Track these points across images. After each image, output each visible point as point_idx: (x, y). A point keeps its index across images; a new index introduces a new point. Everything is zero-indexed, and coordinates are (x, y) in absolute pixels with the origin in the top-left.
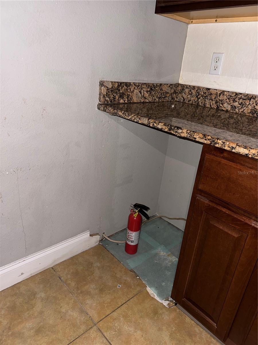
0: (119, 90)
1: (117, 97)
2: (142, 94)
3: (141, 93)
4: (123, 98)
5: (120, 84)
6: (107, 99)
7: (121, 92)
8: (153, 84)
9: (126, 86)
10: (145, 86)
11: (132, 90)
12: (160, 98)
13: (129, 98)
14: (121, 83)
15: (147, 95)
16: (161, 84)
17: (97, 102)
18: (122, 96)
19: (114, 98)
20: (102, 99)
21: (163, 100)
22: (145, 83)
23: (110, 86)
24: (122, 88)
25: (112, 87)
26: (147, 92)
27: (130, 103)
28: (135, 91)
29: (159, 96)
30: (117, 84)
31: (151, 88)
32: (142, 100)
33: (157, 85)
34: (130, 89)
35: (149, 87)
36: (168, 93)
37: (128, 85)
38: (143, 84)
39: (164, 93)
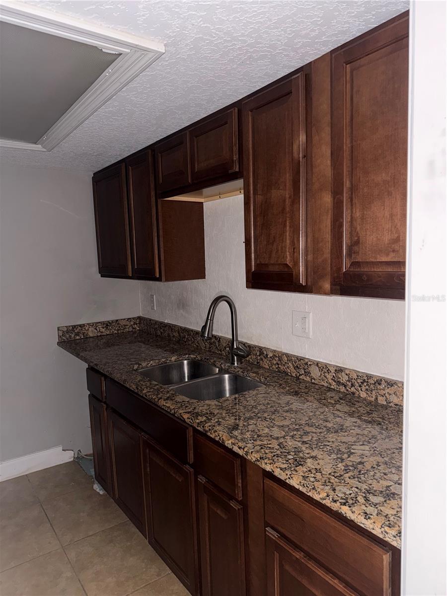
0: (74, 331)
1: (73, 336)
2: (98, 330)
3: (96, 330)
4: (78, 335)
5: (74, 327)
6: (63, 338)
7: (76, 331)
8: (108, 321)
9: (80, 327)
10: (100, 324)
11: (87, 329)
12: (118, 330)
13: (85, 335)
14: (75, 326)
15: (102, 330)
16: (117, 321)
17: (57, 341)
18: (77, 334)
19: (70, 336)
20: (60, 339)
21: (122, 331)
22: (99, 322)
23: (65, 329)
24: (76, 329)
25: (67, 330)
26: (103, 328)
27: (87, 338)
28: (90, 329)
29: (116, 329)
30: (71, 327)
31: (107, 325)
32: (99, 334)
33: (112, 321)
34: (85, 329)
35: (104, 324)
36: (127, 325)
37: (82, 326)
38: (97, 323)
39: (122, 326)
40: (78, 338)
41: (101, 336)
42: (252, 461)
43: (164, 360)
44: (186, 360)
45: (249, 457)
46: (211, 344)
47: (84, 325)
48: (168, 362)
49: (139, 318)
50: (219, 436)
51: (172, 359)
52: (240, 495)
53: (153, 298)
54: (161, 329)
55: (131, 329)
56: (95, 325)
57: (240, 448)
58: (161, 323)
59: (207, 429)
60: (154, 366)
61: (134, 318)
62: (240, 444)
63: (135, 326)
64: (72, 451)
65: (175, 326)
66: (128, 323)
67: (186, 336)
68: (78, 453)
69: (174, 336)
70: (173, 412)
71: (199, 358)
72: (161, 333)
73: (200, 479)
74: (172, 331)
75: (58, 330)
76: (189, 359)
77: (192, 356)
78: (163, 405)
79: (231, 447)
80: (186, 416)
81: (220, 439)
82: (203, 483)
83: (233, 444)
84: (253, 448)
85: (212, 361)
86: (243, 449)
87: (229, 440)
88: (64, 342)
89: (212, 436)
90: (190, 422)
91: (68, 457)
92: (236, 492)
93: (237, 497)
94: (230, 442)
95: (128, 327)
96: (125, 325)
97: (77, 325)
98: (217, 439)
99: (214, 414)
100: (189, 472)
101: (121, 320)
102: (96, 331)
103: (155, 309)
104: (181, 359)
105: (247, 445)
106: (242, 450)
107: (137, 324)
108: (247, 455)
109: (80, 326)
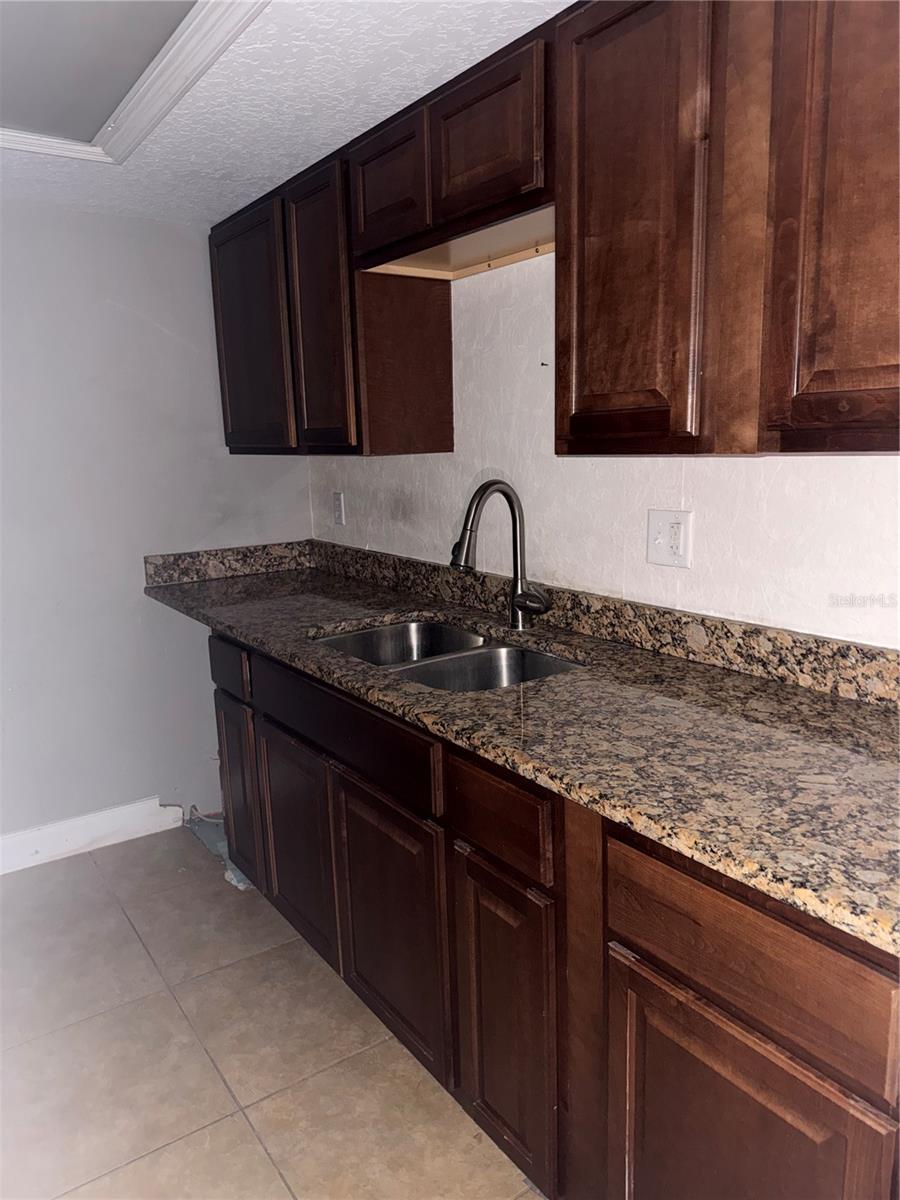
0: (178, 565)
1: (176, 575)
2: (228, 565)
3: (224, 564)
4: (187, 575)
5: (178, 557)
6: (156, 579)
7: (182, 566)
8: (247, 548)
9: (191, 557)
10: (231, 553)
11: (204, 561)
12: (267, 567)
13: (200, 574)
14: (180, 555)
15: (235, 565)
16: (265, 547)
17: (144, 584)
18: (185, 572)
19: (171, 577)
20: (150, 581)
21: (275, 568)
22: (229, 550)
23: (160, 561)
24: (183, 562)
25: (164, 563)
26: (237, 561)
27: (205, 581)
28: (211, 563)
29: (264, 564)
30: (172, 559)
31: (245, 554)
32: (229, 574)
33: (256, 548)
34: (200, 562)
35: (238, 554)
36: (286, 557)
37: (194, 556)
38: (226, 550)
39: (275, 558)
40: (186, 579)
41: (232, 577)
42: (582, 802)
43: (368, 620)
44: (413, 621)
45: (574, 796)
46: (464, 589)
47: (198, 554)
48: (377, 624)
49: (310, 542)
50: (504, 754)
51: (386, 619)
52: (550, 876)
53: (339, 500)
54: (357, 563)
55: (293, 565)
56: (220, 554)
57: (552, 777)
58: (358, 551)
59: (477, 742)
60: (349, 632)
61: (299, 543)
62: (553, 770)
63: (302, 558)
64: (180, 806)
65: (387, 556)
66: (287, 552)
67: (412, 577)
68: (192, 812)
69: (384, 578)
70: (400, 712)
71: (441, 617)
72: (357, 571)
73: (459, 847)
74: (380, 567)
75: (146, 562)
76: (419, 621)
77: (426, 614)
78: (379, 700)
79: (533, 776)
80: (428, 721)
81: (507, 760)
82: (466, 854)
83: (538, 770)
84: (583, 777)
85: (469, 623)
86: (561, 779)
87: (527, 763)
88: (160, 587)
89: (490, 756)
90: (439, 730)
91: (172, 818)
92: (542, 870)
93: (542, 881)
94: (530, 766)
95: (288, 560)
96: (281, 558)
97: (185, 554)
98: (500, 761)
99: (488, 715)
100: (434, 834)
101: (275, 545)
102: (223, 567)
103: (344, 523)
104: (402, 619)
105: (568, 772)
106: (558, 781)
107: (305, 555)
108: (568, 790)
109: (190, 555)
